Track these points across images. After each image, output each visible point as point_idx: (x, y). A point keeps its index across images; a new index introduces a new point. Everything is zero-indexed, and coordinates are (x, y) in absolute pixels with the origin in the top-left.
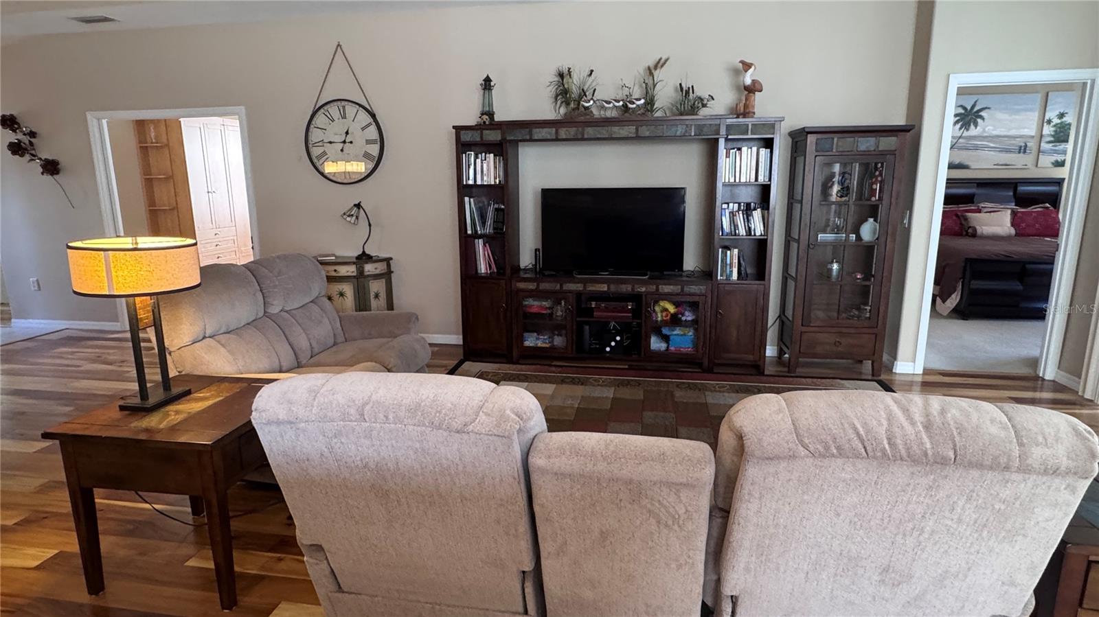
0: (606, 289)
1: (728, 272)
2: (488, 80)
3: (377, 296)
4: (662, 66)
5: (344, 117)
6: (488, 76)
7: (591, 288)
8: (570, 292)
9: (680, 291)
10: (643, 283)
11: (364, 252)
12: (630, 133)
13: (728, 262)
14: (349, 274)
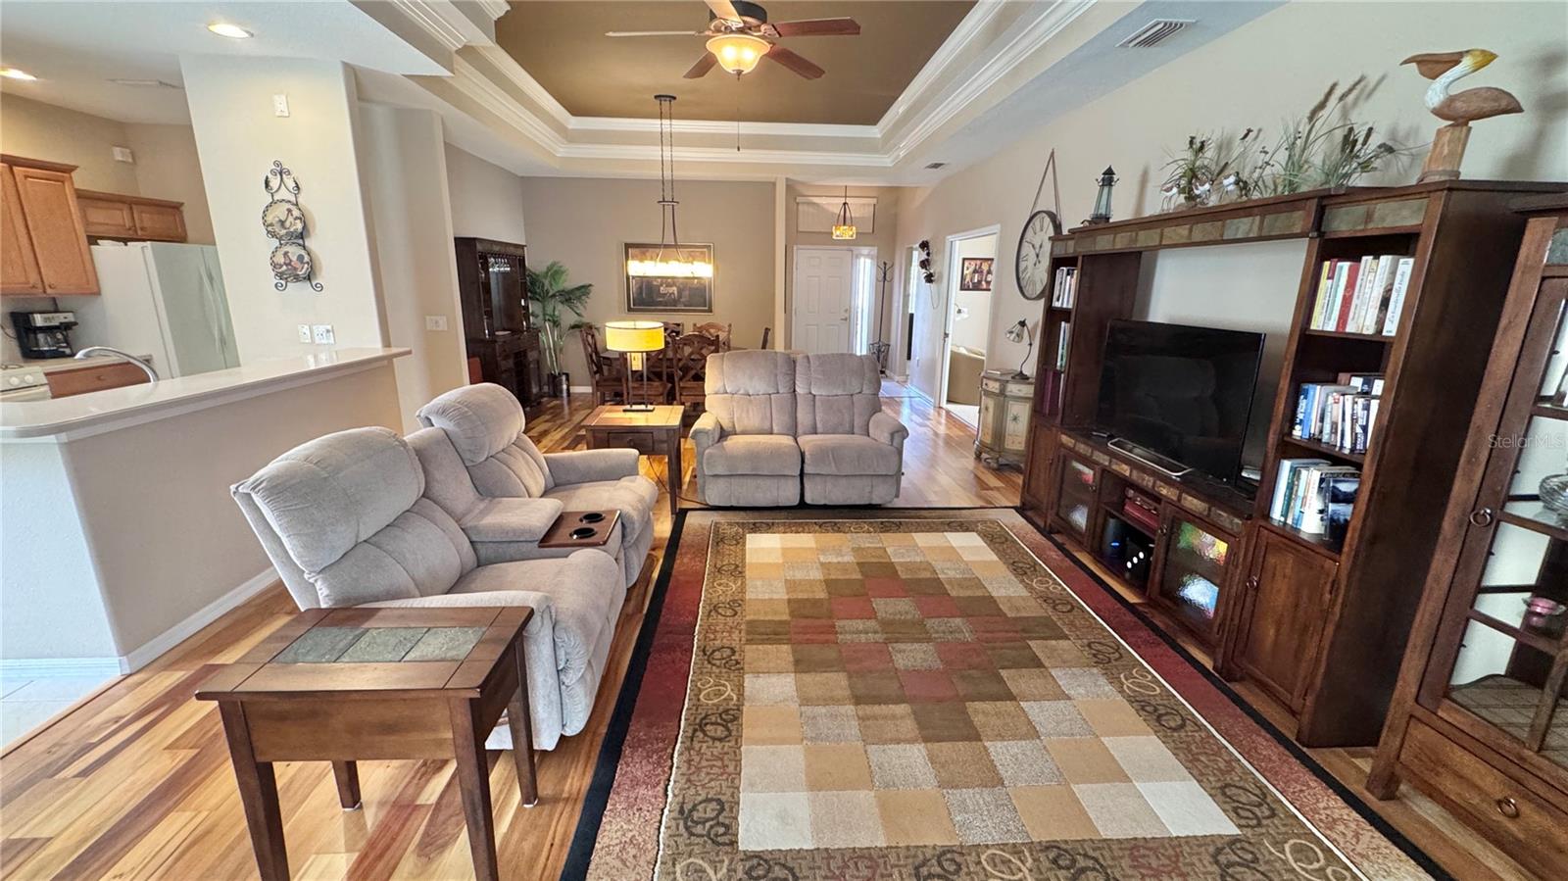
0: (1127, 474)
1: (1297, 513)
2: (1109, 172)
3: (1015, 419)
4: (1370, 95)
5: (1042, 230)
6: (1110, 169)
7: (1114, 467)
8: (1097, 463)
9: (1206, 513)
10: (1168, 481)
11: (1021, 372)
12: (1182, 237)
13: (1301, 493)
14: (993, 390)
